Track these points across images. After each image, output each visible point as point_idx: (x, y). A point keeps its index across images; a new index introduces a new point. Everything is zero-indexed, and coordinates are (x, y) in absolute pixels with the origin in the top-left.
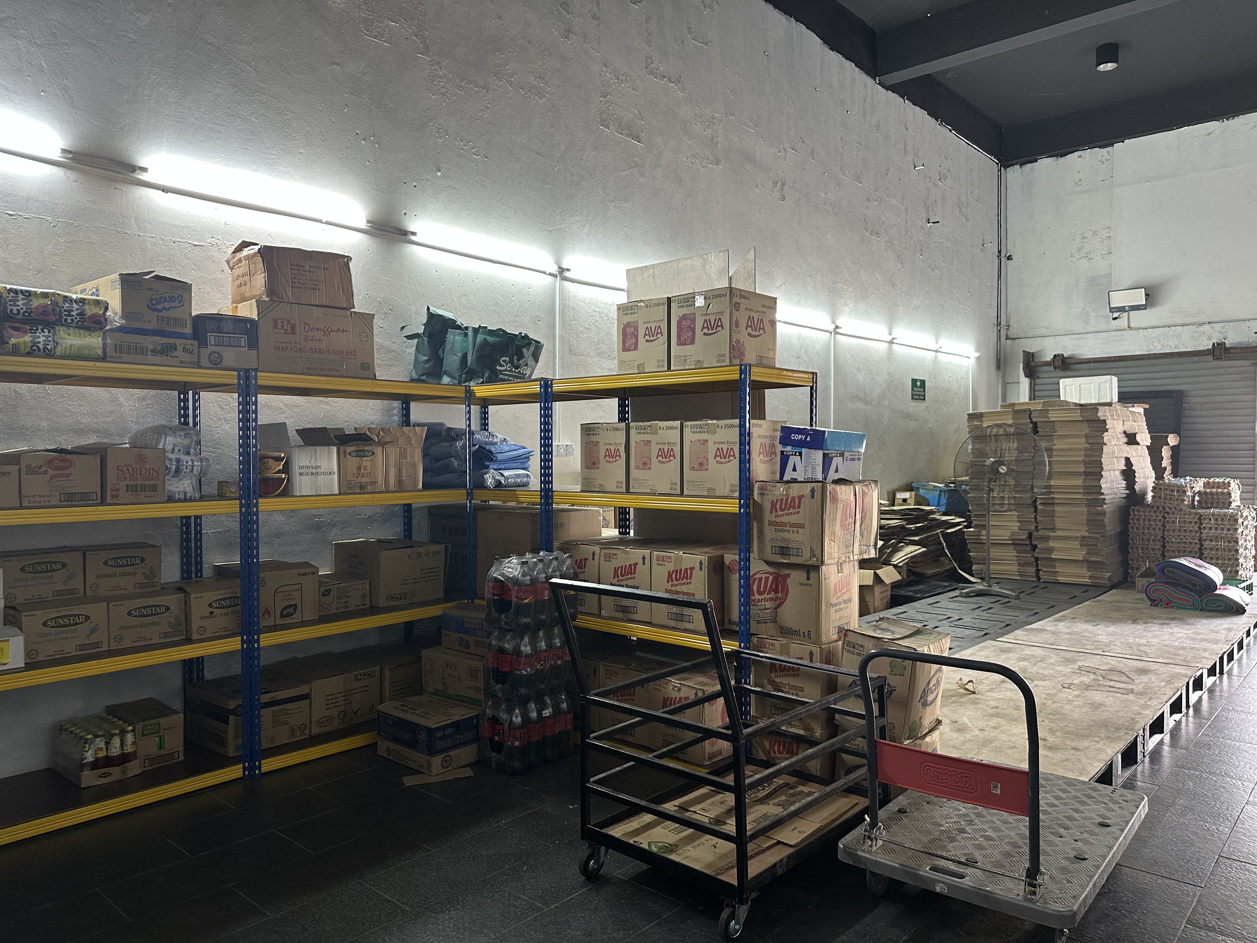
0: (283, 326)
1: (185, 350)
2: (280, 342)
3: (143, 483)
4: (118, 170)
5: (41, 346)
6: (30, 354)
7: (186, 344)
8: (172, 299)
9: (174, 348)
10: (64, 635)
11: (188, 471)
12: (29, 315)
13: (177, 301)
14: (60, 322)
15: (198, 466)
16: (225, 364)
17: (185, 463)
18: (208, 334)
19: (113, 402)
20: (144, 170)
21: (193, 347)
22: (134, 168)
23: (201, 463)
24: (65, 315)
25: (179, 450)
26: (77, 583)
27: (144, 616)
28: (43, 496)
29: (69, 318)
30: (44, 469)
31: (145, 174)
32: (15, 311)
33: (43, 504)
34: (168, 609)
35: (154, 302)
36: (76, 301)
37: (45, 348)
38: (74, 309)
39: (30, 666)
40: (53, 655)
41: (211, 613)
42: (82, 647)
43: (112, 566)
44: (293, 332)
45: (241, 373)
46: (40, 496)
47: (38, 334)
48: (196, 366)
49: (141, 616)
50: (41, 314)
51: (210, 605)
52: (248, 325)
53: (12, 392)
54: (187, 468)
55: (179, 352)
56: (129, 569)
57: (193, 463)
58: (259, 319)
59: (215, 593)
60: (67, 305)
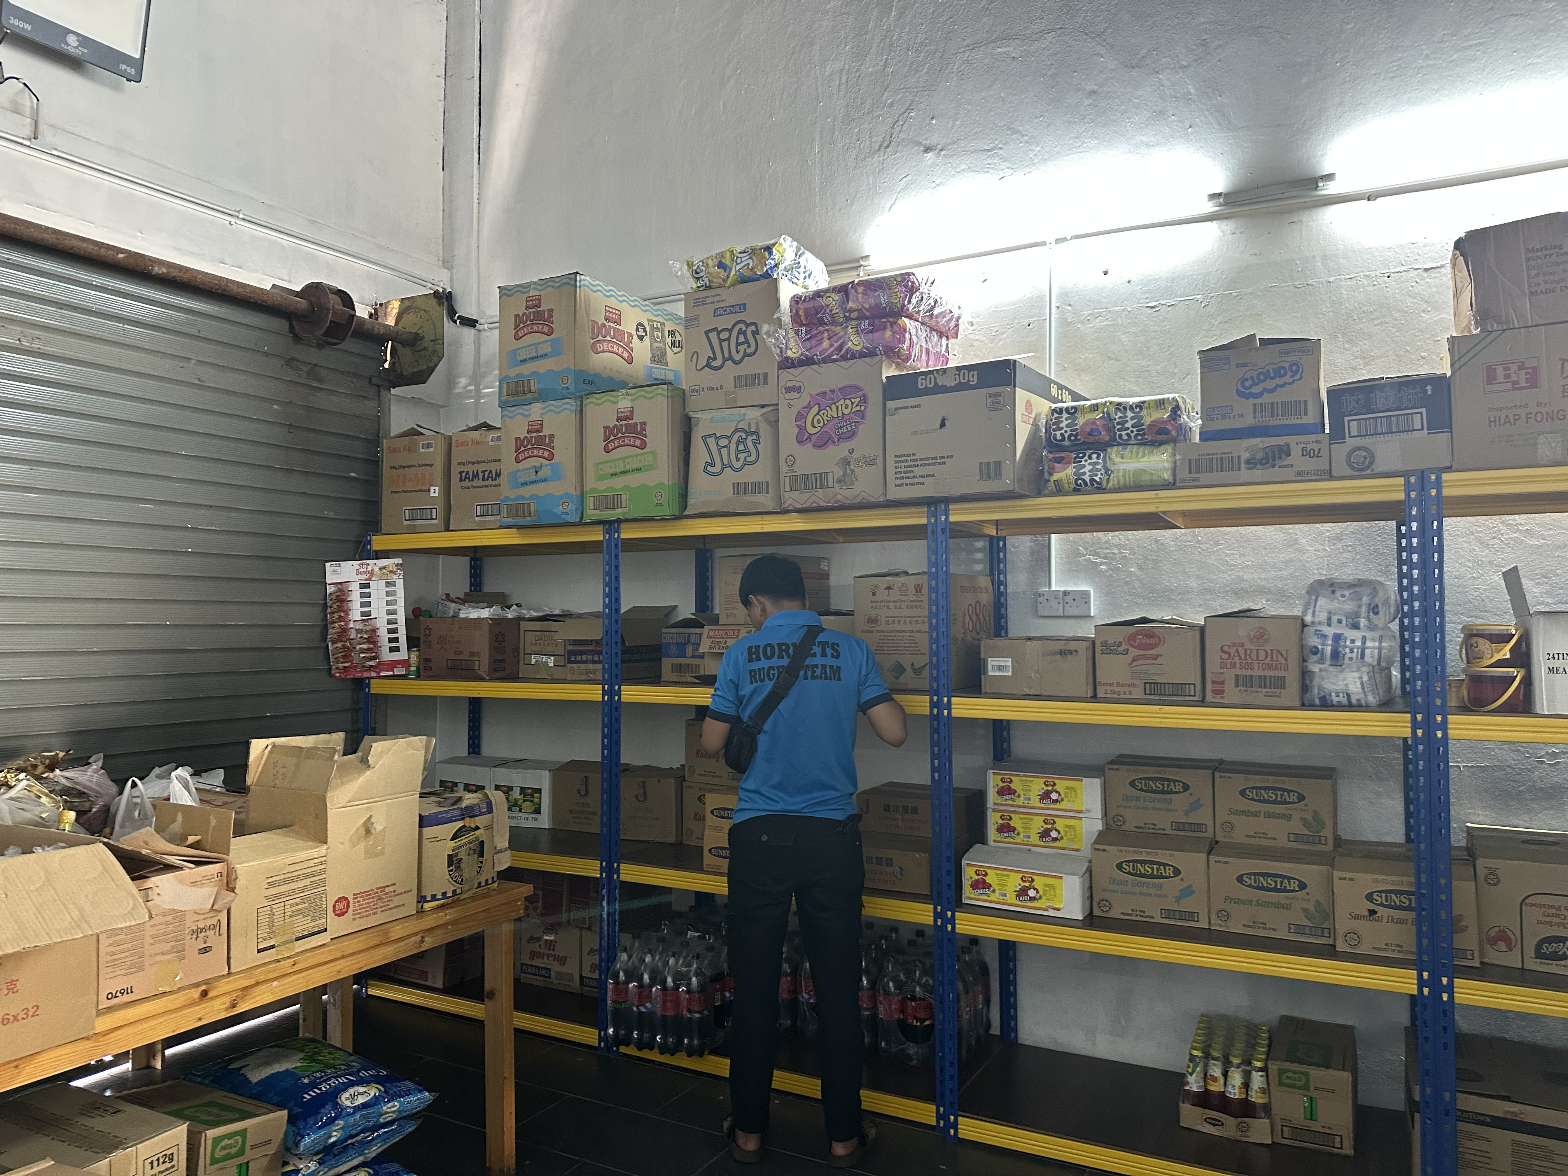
0: (1507, 376)
1: (1305, 453)
2: (1501, 409)
3: (1263, 673)
4: (1294, 194)
5: (1087, 478)
6: (1077, 491)
7: (1308, 443)
8: (1279, 372)
9: (1286, 451)
10: (1145, 890)
11: (1354, 655)
12: (1076, 439)
13: (1289, 374)
14: (1114, 442)
15: (1374, 648)
16: (1380, 466)
17: (1348, 643)
18: (1346, 419)
19: (1290, 546)
20: (1330, 177)
21: (1319, 446)
22: (1314, 181)
23: (1381, 642)
24: (1119, 430)
25: (1340, 621)
26: (1203, 816)
27: (1263, 888)
28: (1123, 685)
29: (1124, 433)
30: (1124, 647)
31: (1331, 183)
32: (1059, 437)
33: (1122, 696)
34: (1302, 886)
35: (1247, 384)
36: (1131, 408)
37: (1092, 480)
38: (1128, 419)
39: (1092, 921)
40: (1130, 915)
41: (1372, 912)
42: (1169, 913)
43: (1253, 799)
44: (1533, 382)
45: (1413, 479)
46: (1118, 684)
47: (1083, 463)
48: (1328, 477)
49: (1257, 888)
50: (1090, 434)
51: (1369, 897)
52: (1429, 388)
53: (1153, 542)
54: (1352, 651)
55: (1296, 458)
56: (1280, 809)
57: (1364, 643)
58: (1453, 373)
59: (1379, 877)
60: (1120, 415)
